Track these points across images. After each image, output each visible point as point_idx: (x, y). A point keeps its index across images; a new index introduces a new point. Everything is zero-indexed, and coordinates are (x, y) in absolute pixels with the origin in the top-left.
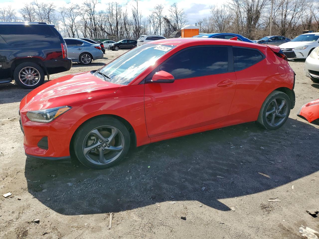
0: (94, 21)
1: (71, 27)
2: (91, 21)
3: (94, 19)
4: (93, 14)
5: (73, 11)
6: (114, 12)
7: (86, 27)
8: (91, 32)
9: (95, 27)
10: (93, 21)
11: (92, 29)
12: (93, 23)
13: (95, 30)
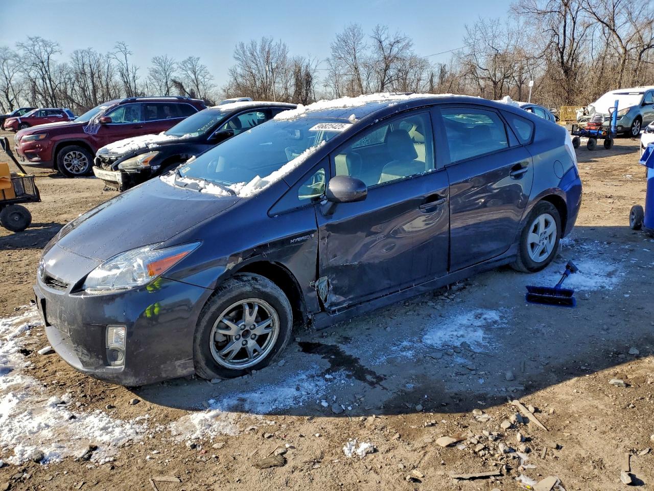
0: (50, 82)
1: (5, 92)
2: (43, 81)
3: (50, 79)
4: (47, 69)
5: (7, 63)
6: (87, 70)
7: (34, 91)
8: (46, 101)
9: (53, 93)
10: (48, 81)
11: (48, 96)
12: (49, 85)
13: (54, 97)
